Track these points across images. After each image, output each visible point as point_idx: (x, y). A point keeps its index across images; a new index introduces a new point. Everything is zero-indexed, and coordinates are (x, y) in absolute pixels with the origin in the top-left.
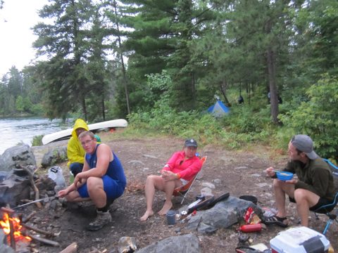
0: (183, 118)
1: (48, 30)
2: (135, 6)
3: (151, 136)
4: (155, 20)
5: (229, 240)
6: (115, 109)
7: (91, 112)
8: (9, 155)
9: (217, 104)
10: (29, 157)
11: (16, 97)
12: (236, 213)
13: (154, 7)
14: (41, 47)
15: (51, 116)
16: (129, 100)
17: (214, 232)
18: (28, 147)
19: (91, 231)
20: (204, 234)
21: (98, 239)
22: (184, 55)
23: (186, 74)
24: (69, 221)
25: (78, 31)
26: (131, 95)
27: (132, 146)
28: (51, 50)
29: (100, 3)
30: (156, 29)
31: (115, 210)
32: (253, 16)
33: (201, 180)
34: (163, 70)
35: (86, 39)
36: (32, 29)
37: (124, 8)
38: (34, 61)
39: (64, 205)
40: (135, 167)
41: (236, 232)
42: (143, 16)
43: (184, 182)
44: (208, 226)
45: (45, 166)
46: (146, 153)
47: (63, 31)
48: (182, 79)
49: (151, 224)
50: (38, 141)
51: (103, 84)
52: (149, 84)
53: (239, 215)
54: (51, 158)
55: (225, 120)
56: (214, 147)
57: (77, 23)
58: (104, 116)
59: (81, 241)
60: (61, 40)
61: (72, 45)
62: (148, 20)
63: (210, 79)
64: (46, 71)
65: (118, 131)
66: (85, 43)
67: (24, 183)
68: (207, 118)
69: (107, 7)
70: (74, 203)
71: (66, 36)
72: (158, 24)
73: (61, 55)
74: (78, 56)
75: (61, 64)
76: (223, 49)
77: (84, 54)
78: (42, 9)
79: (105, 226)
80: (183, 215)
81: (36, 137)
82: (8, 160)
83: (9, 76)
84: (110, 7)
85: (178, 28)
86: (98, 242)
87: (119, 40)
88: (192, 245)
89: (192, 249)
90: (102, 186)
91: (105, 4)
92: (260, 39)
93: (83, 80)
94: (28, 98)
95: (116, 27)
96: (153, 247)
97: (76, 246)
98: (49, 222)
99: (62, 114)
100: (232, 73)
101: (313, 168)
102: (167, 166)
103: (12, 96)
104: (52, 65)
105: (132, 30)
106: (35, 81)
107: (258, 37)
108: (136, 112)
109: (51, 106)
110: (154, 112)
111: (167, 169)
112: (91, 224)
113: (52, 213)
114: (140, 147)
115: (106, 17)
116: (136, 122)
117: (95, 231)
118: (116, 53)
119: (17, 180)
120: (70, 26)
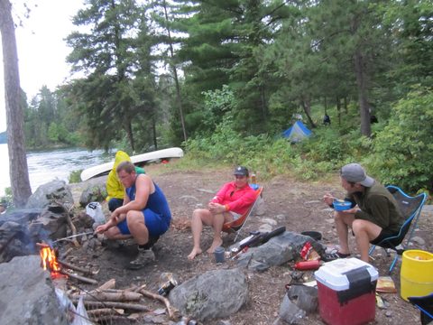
0: (250, 144)
1: (84, 40)
2: (190, 4)
3: (210, 167)
4: (214, 22)
5: (282, 278)
6: (170, 136)
7: (140, 140)
8: (42, 193)
9: (296, 125)
10: (65, 194)
11: (48, 124)
12: (291, 248)
13: (213, 5)
14: (77, 62)
15: (91, 146)
16: (185, 123)
17: (266, 270)
18: (64, 183)
19: (132, 269)
20: (254, 272)
21: (138, 278)
22: (251, 65)
23: (253, 88)
24: (109, 260)
25: (121, 39)
26: (187, 117)
27: (186, 180)
28: (88, 65)
29: (146, 3)
30: (216, 34)
31: (160, 249)
32: (334, 14)
33: (262, 216)
34: (224, 86)
35: (130, 49)
36: (64, 40)
37: (177, 7)
38: (69, 80)
39: (104, 244)
40: (187, 203)
41: (291, 269)
42: (200, 17)
43: (236, 216)
44: (260, 264)
45: (83, 205)
46: (203, 188)
47: (102, 40)
48: (249, 96)
49: (197, 262)
50: (76, 177)
51: (153, 105)
52: (207, 103)
53: (295, 251)
54: (91, 195)
55: (304, 145)
56: (284, 178)
57: (118, 30)
58: (156, 144)
59: (120, 279)
60: (99, 51)
61: (114, 57)
62: (207, 22)
63: (282, 94)
64: (83, 91)
65: (171, 162)
66: (130, 54)
67: (59, 220)
68: (280, 144)
69: (155, 9)
70: (115, 240)
71: (106, 47)
72: (218, 27)
73: (101, 70)
74: (121, 71)
75: (101, 81)
76: (297, 57)
77: (128, 69)
78: (76, 14)
79: (147, 264)
80: (233, 252)
81: (73, 172)
82: (42, 198)
83: (39, 98)
84: (159, 9)
85: (243, 31)
86: (138, 280)
87: (171, 49)
88: (236, 280)
89: (236, 283)
90: (143, 220)
91: (152, 5)
92: (343, 43)
93: (129, 101)
94: (63, 124)
95: (166, 33)
96: (193, 281)
97: (114, 282)
98: (87, 261)
99: (104, 143)
100: (310, 86)
101: (369, 196)
102: (215, 198)
103: (44, 124)
104: (90, 83)
105: (186, 36)
106: (70, 104)
107: (339, 40)
108: (194, 138)
109: (91, 134)
110: (215, 137)
111: (215, 201)
112: (132, 262)
113: (91, 252)
114: (196, 180)
115: (154, 22)
116: (194, 150)
117: (136, 270)
118: (168, 65)
119: (52, 217)
120: (111, 35)
